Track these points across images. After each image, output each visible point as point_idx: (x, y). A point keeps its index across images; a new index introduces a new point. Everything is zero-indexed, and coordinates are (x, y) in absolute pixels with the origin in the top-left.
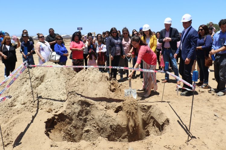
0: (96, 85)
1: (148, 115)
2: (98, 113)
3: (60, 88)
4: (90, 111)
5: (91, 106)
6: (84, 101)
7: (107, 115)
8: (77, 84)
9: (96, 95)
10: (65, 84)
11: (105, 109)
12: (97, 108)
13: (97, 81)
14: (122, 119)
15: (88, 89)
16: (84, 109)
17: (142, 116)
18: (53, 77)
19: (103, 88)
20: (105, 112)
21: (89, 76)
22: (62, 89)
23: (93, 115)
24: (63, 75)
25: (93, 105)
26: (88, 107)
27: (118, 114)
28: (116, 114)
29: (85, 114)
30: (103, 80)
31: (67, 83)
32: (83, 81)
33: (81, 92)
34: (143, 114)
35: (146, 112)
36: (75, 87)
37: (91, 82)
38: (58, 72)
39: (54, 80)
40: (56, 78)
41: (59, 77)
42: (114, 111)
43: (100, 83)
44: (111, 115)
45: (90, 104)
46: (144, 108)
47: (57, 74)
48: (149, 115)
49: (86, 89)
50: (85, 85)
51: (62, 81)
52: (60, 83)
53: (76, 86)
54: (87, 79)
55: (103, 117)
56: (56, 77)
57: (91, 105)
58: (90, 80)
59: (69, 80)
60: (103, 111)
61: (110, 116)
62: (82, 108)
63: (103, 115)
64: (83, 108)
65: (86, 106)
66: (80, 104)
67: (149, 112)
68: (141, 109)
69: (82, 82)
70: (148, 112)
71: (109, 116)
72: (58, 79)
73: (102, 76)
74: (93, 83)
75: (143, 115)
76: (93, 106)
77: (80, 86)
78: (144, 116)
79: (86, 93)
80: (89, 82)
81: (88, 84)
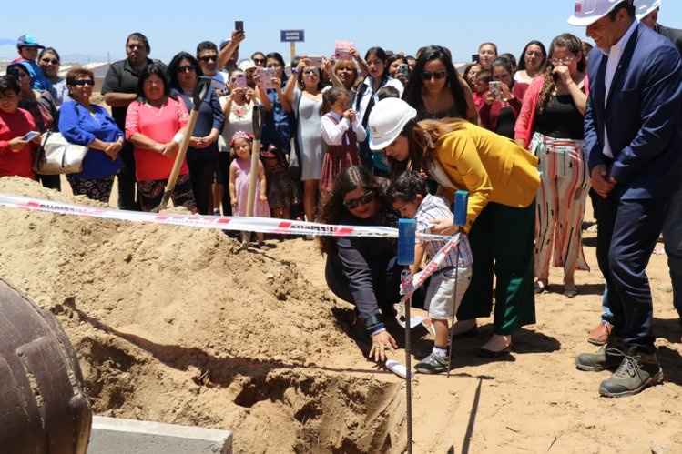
0: (178, 281)
1: (377, 425)
2: (161, 398)
3: (33, 285)
4: (132, 390)
5: (135, 368)
6: (105, 345)
7: (199, 410)
8: (98, 273)
9: (170, 322)
10: (57, 272)
11: (194, 386)
12: (160, 376)
13: (190, 263)
14: (265, 437)
15: (142, 298)
16: (104, 376)
17: (350, 428)
18: (12, 242)
19: (205, 294)
20: (189, 396)
21: (160, 242)
22: (39, 292)
23: (141, 408)
24: (60, 236)
25: (143, 363)
26: (124, 369)
27: (248, 412)
28: (242, 409)
29: (108, 398)
30: (214, 263)
31: (67, 267)
32: (129, 260)
33: (108, 305)
34: (352, 417)
35: (365, 411)
36: (87, 286)
37: (162, 268)
38: (39, 223)
39: (15, 253)
40: (28, 247)
41: (40, 242)
42: (234, 397)
43: (199, 274)
44: (216, 412)
45: (132, 357)
46: (358, 393)
47: (32, 228)
48: (378, 429)
49: (133, 296)
50: (134, 278)
51: (48, 256)
52: (39, 266)
53: (91, 282)
54: (148, 256)
55: (178, 416)
56: (27, 241)
57: (138, 362)
58: (160, 259)
59: (82, 255)
60: (185, 392)
61: (208, 418)
62: (95, 374)
63: (178, 411)
64: (99, 373)
65: (113, 366)
66: (87, 356)
67: (382, 414)
68: (348, 395)
69: (123, 267)
70: (374, 411)
71: (206, 414)
72: (36, 250)
73: (217, 246)
74: (167, 274)
75: (356, 425)
76: (144, 368)
77: (108, 284)
78: (358, 431)
79: (126, 312)
80: (155, 267)
81: (147, 278)
